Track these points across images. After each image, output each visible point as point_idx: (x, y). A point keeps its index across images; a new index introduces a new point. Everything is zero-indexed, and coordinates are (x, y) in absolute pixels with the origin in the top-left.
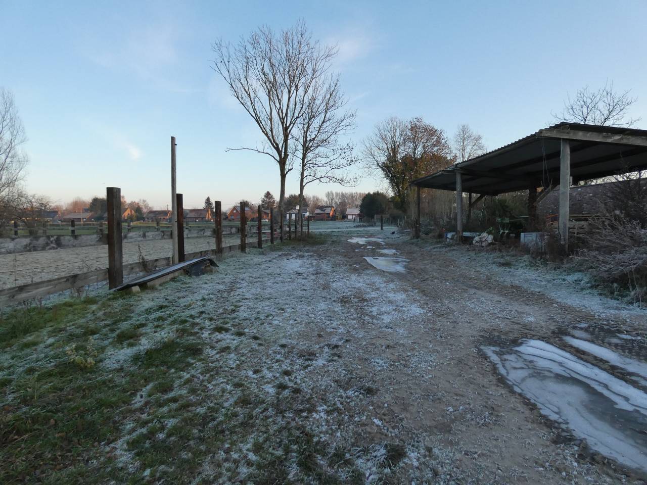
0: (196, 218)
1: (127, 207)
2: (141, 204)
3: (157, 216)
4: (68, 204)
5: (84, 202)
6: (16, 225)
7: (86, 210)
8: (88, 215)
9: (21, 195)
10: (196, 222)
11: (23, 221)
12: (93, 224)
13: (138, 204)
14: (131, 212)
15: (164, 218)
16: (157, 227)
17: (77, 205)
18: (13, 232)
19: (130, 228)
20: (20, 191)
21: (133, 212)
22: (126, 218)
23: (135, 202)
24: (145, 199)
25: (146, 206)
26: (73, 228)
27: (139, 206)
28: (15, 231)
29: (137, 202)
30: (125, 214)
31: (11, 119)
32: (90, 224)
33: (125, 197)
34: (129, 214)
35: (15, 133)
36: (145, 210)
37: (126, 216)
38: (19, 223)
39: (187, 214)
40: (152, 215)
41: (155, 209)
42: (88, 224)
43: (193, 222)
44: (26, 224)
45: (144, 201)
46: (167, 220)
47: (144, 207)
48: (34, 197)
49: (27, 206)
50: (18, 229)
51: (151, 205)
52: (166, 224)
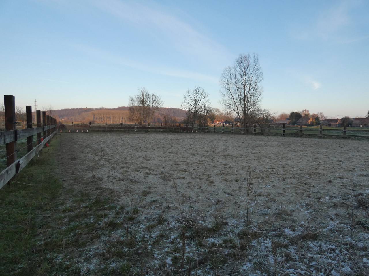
0: (360, 125)
1: (310, 117)
2: (319, 115)
3: (330, 122)
4: (278, 116)
5: (286, 115)
6: (255, 126)
7: (287, 119)
8: (288, 121)
9: (258, 110)
10: (360, 127)
11: (259, 124)
12: (291, 127)
13: (317, 115)
14: (313, 120)
15: (335, 124)
16: (344, 130)
17: (283, 116)
18: (254, 130)
19: (321, 130)
20: (258, 108)
21: (314, 120)
22: (309, 124)
23: (315, 114)
24: (321, 112)
25: (322, 116)
26: (284, 129)
27: (317, 117)
28: (255, 129)
29: (316, 114)
30: (309, 121)
31: (257, 69)
32: (289, 127)
33: (310, 111)
34: (311, 121)
35: (258, 76)
36: (321, 119)
37: (309, 122)
38: (257, 125)
39: (353, 121)
40: (326, 122)
41: (328, 118)
42: (288, 127)
43: (357, 127)
44: (260, 126)
45: (321, 113)
46: (337, 125)
47: (320, 117)
48: (264, 111)
49: (261, 116)
50: (256, 129)
51: (325, 116)
52: (336, 128)
